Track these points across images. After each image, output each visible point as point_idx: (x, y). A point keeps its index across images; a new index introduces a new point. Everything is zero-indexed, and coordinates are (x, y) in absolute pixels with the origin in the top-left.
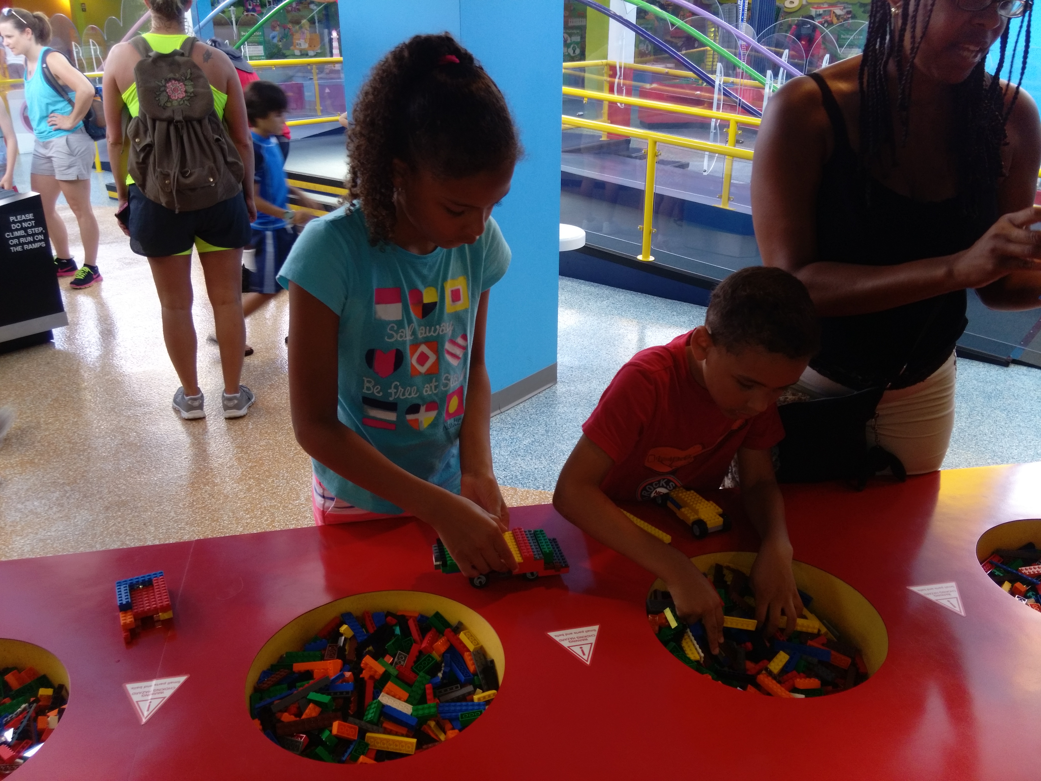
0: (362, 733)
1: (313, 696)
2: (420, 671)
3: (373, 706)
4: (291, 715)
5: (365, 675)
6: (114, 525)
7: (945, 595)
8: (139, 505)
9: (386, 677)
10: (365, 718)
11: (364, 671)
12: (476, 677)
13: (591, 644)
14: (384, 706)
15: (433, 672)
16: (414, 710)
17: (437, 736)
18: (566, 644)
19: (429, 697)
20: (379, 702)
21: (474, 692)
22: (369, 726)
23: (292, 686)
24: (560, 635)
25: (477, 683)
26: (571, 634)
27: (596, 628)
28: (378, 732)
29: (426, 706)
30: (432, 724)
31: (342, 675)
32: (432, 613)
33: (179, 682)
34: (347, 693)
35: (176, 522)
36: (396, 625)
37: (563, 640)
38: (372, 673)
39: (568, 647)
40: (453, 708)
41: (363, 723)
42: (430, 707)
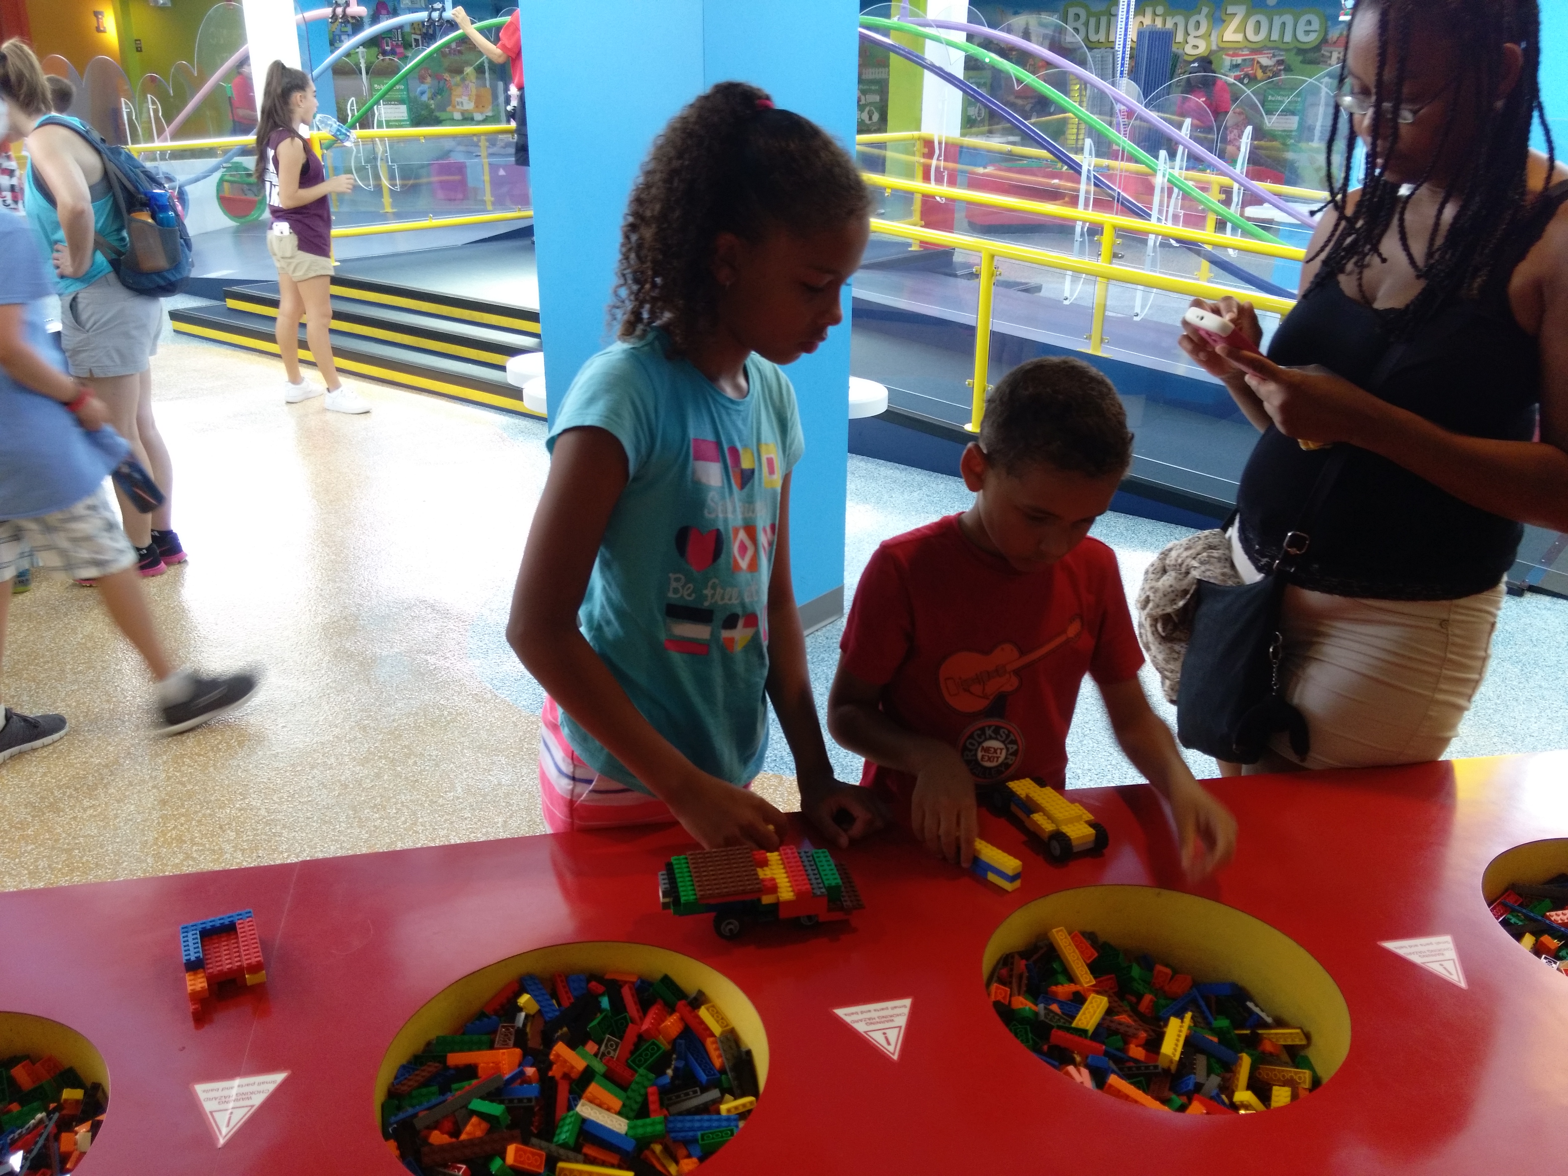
0: (551, 1162)
1: (477, 1105)
2: (639, 1067)
3: (568, 1120)
4: (443, 1133)
5: (555, 1072)
6: (174, 828)
7: (1435, 955)
8: (213, 798)
9: (588, 1075)
10: (555, 1139)
11: (555, 1067)
12: (723, 1077)
13: (900, 1027)
14: (584, 1121)
15: (658, 1069)
16: (630, 1128)
17: (664, 1166)
18: (861, 1028)
19: (652, 1107)
20: (577, 1114)
21: (720, 1100)
22: (562, 1151)
23: (445, 1089)
24: (853, 1014)
25: (725, 1085)
26: (870, 1011)
27: (908, 1002)
28: (577, 1161)
29: (648, 1120)
30: (658, 1148)
31: (522, 1073)
32: (659, 976)
33: (274, 1082)
34: (530, 1100)
35: (267, 824)
36: (603, 995)
37: (857, 1021)
38: (566, 1070)
39: (866, 1032)
40: (688, 1125)
41: (553, 1147)
42: (655, 1124)
